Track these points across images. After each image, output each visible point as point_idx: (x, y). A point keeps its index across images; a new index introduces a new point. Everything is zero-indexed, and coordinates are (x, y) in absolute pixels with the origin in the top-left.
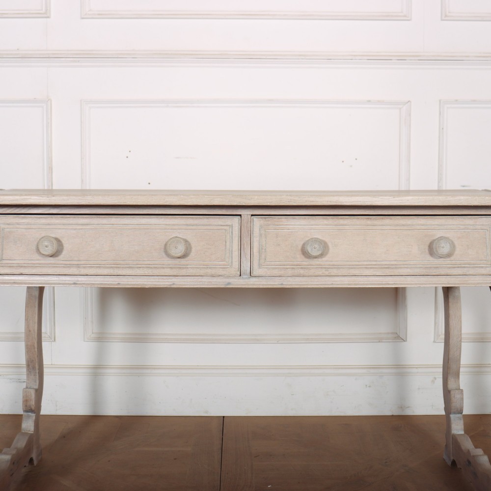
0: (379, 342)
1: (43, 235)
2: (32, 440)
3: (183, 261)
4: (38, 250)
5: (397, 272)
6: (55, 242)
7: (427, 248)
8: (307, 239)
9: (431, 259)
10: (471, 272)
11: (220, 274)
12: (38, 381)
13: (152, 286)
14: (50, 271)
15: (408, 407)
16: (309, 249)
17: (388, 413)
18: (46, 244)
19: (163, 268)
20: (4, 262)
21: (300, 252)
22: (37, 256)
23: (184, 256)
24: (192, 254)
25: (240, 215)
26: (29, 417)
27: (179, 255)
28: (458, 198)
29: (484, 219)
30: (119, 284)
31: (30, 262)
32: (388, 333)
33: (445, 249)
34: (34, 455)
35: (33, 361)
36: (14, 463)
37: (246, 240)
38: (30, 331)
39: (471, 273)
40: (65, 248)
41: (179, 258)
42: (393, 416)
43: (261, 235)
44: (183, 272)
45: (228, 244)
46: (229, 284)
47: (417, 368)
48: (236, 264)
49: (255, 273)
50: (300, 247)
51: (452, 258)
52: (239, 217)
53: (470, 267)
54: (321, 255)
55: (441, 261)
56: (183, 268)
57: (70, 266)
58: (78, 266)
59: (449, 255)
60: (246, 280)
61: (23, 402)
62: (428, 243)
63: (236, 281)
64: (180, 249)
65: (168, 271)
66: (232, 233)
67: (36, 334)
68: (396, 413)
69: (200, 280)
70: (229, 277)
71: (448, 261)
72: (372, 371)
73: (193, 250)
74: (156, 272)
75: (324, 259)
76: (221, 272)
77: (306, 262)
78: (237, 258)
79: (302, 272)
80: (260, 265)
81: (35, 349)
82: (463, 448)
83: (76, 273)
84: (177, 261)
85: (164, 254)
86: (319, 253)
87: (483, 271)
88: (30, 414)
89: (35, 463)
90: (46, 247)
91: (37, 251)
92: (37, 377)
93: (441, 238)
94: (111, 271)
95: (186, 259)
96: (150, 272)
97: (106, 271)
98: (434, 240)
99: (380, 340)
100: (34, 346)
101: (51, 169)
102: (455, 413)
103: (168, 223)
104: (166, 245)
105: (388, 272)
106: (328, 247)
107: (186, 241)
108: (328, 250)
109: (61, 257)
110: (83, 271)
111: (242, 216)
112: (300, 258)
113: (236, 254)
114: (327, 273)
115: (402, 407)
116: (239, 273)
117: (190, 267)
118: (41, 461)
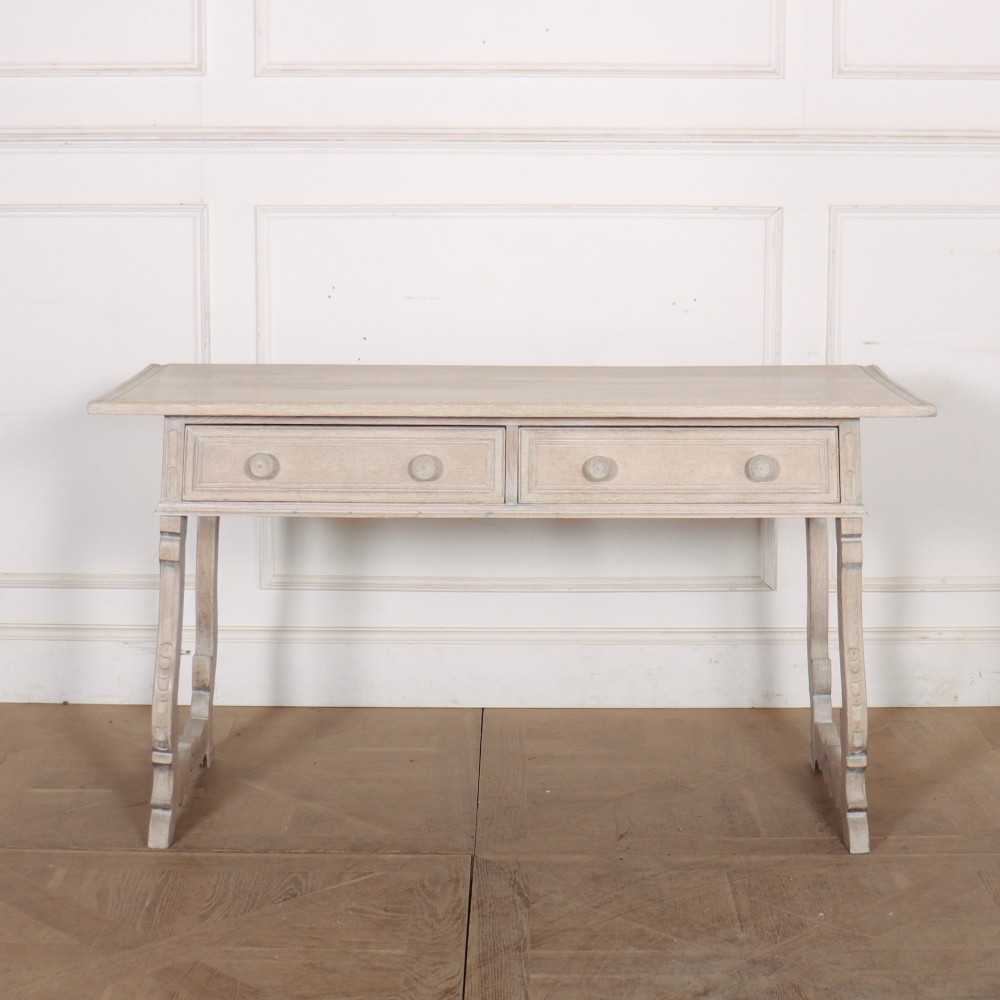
0: (731, 591)
1: (254, 452)
2: (208, 727)
3: (432, 484)
4: (248, 470)
5: (703, 498)
6: (271, 461)
7: (743, 468)
8: (589, 457)
9: (749, 482)
10: (801, 498)
11: (479, 500)
12: (212, 646)
13: (393, 516)
14: (262, 496)
15: (778, 695)
16: (591, 470)
17: (746, 704)
18: (260, 463)
19: (407, 493)
20: (204, 485)
21: (581, 473)
22: (245, 478)
23: (434, 478)
24: (444, 475)
25: (505, 427)
26: (200, 696)
27: (427, 477)
28: (777, 408)
29: (817, 432)
31: (236, 484)
32: (746, 577)
33: (763, 469)
34: (208, 753)
35: (206, 616)
37: (512, 457)
39: (800, 500)
40: (282, 468)
41: (426, 480)
42: (753, 708)
43: (530, 451)
44: (432, 498)
45: (489, 462)
46: (491, 513)
47: (792, 632)
48: (499, 488)
49: (523, 499)
50: (580, 468)
51: (776, 481)
52: (504, 429)
53: (797, 493)
54: (607, 478)
55: (761, 485)
56: (433, 493)
57: (289, 490)
58: (298, 491)
59: (770, 478)
60: (512, 509)
61: (194, 675)
62: (744, 463)
63: (499, 509)
64: (429, 470)
65: (414, 497)
66: (494, 448)
68: (758, 703)
69: (454, 508)
70: (490, 504)
71: (770, 485)
72: (720, 637)
73: (445, 469)
74: (397, 497)
75: (612, 482)
76: (480, 498)
77: (589, 486)
78: (501, 480)
79: (583, 498)
80: (530, 490)
81: (210, 598)
82: (823, 739)
83: (297, 499)
84: (424, 484)
85: (408, 476)
86: (605, 475)
87: (817, 498)
88: (202, 692)
89: (208, 764)
90: (260, 467)
91: (246, 472)
92: (212, 639)
93: (760, 457)
94: (340, 497)
95: (435, 482)
96: (390, 497)
97: (333, 497)
98: (751, 459)
99: (732, 588)
102: (819, 693)
103: (412, 436)
104: (410, 464)
105: (693, 498)
106: (616, 466)
107: (435, 459)
108: (617, 470)
109: (277, 479)
110: (304, 497)
111: (507, 428)
112: (581, 481)
113: (499, 475)
114: (615, 499)
115: (767, 695)
116: (503, 499)
117: (441, 492)
118: (213, 763)
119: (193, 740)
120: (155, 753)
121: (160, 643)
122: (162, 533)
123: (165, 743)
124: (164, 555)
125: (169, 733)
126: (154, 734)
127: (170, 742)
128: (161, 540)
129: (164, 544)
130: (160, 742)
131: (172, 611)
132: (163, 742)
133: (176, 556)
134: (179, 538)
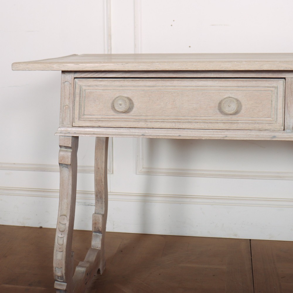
1: (117, 95)
2: (100, 254)
3: (234, 117)
4: (113, 108)
6: (127, 101)
11: (266, 128)
12: (104, 209)
13: (208, 138)
14: (122, 124)
18: (120, 102)
19: (217, 123)
20: (85, 117)
22: (112, 112)
23: (236, 113)
24: (243, 111)
25: (285, 78)
26: (97, 236)
27: (231, 112)
30: (180, 136)
31: (106, 117)
34: (100, 267)
35: (100, 192)
36: (87, 274)
38: (98, 168)
40: (135, 105)
41: (231, 115)
44: (234, 126)
45: (274, 102)
46: (274, 137)
48: (280, 120)
52: (284, 80)
56: (234, 123)
57: (139, 121)
58: (146, 121)
60: (289, 134)
61: (93, 224)
63: (280, 134)
64: (233, 107)
65: (222, 126)
66: (277, 93)
67: (104, 171)
69: (249, 133)
70: (274, 131)
73: (243, 107)
74: (211, 126)
76: (267, 127)
78: (282, 115)
81: (102, 182)
83: (145, 126)
84: (229, 117)
85: (218, 111)
88: (98, 234)
89: (101, 272)
90: (120, 105)
91: (112, 108)
92: (104, 205)
94: (173, 125)
95: (237, 116)
96: (203, 126)
97: (168, 125)
100: (101, 180)
101: (110, 36)
103: (221, 85)
104: (220, 103)
107: (237, 100)
109: (132, 113)
110: (150, 125)
111: (286, 79)
113: (280, 111)
116: (283, 128)
117: (240, 123)
118: (105, 271)
119: (88, 265)
120: (56, 282)
121: (59, 216)
122: (60, 146)
123: (61, 277)
124: (61, 161)
125: (64, 272)
126: (54, 271)
127: (64, 277)
128: (60, 151)
129: (62, 153)
130: (58, 277)
131: (67, 194)
132: (60, 277)
133: (69, 161)
134: (71, 150)
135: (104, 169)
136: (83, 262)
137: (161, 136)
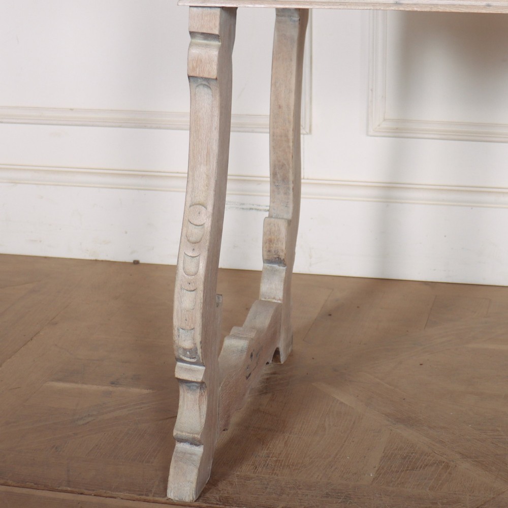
2: (280, 314)
12: (291, 206)
26: (274, 272)
30: (489, 6)
34: (281, 345)
35: (283, 165)
36: (252, 356)
38: (280, 107)
61: (264, 243)
67: (292, 114)
81: (288, 141)
88: (276, 266)
89: (283, 358)
92: (291, 196)
100: (286, 136)
118: (291, 356)
119: (253, 335)
120: (179, 364)
121: (188, 205)
122: (192, 34)
123: (193, 352)
124: (194, 69)
125: (198, 339)
126: (176, 338)
127: (199, 351)
128: (191, 45)
129: (195, 51)
130: (185, 350)
131: (208, 154)
132: (190, 350)
133: (212, 71)
134: (217, 43)
135: (292, 108)
136: (241, 329)
137: (442, 5)
